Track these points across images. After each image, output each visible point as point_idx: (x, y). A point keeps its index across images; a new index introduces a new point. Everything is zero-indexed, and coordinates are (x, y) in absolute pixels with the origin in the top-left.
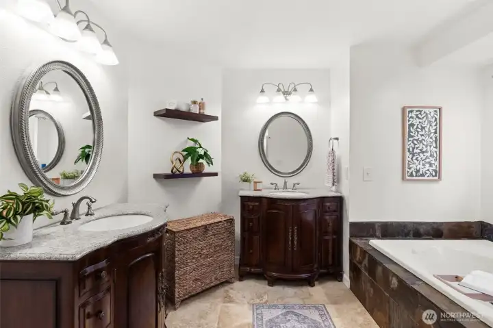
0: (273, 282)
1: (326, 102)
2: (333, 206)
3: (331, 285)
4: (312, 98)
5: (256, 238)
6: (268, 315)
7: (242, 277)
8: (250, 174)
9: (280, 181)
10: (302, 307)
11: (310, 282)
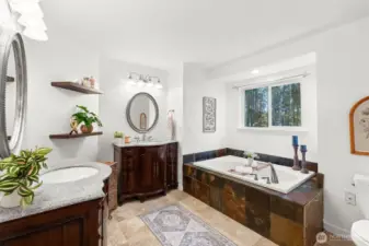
0: (142, 200)
1: (165, 89)
2: (173, 148)
3: (173, 192)
4: (159, 86)
5: (131, 174)
6: (152, 217)
7: (120, 203)
8: (119, 132)
9: (141, 136)
10: (167, 207)
11: (163, 194)
